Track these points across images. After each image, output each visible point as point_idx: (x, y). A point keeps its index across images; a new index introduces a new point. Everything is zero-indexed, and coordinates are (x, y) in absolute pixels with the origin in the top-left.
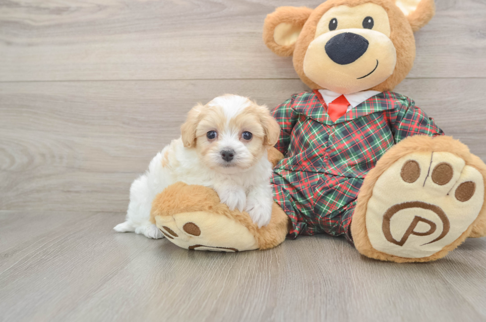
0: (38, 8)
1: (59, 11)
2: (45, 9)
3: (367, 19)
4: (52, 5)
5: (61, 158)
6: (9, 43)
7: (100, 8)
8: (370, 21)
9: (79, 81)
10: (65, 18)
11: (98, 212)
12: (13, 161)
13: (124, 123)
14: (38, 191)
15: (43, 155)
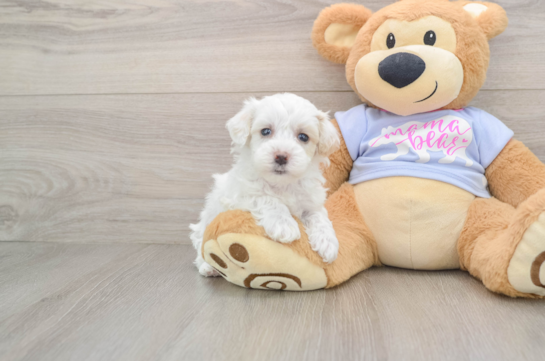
0: (80, 11)
1: (104, 14)
2: (87, 11)
3: (428, 33)
4: (96, 8)
5: (106, 182)
6: (46, 51)
7: (152, 10)
8: (431, 36)
9: (127, 94)
10: (112, 22)
11: (148, 244)
12: (50, 186)
13: (179, 142)
14: (80, 220)
15: (85, 179)
